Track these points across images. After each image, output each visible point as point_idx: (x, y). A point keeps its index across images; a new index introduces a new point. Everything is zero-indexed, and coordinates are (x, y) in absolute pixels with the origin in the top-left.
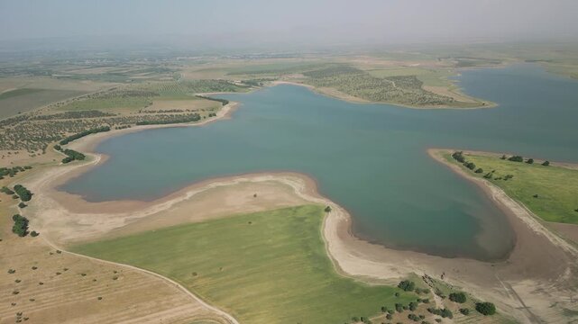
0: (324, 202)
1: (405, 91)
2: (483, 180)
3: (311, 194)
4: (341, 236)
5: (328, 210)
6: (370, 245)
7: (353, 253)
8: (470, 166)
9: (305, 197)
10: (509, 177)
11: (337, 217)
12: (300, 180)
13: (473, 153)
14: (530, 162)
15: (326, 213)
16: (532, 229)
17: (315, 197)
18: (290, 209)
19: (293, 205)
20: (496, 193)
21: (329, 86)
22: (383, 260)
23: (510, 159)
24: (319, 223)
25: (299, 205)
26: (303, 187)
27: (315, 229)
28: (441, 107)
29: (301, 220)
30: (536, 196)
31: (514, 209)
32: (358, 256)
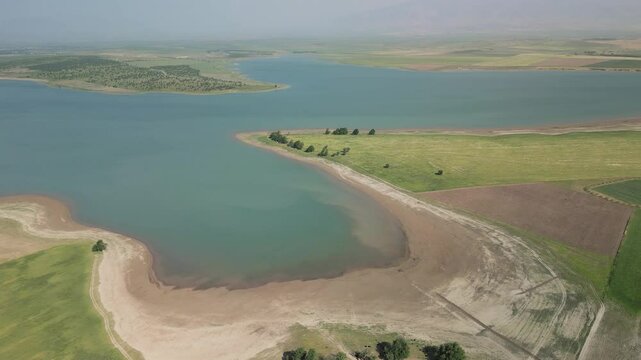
0: (91, 235)
1: (182, 78)
2: (320, 159)
3: (58, 226)
4: (135, 291)
5: (99, 247)
6: (201, 294)
7: (169, 321)
8: (297, 146)
9: (46, 234)
10: (345, 152)
11: (122, 257)
12: (34, 206)
13: (292, 132)
14: (356, 132)
15: (97, 255)
16: (408, 206)
17: (67, 229)
18: (11, 264)
19: (18, 255)
20: (343, 171)
21: (71, 78)
22: (233, 316)
23: (335, 133)
24: (82, 279)
25: (32, 251)
26: (40, 216)
27: (76, 293)
28: (230, 91)
29: (42, 281)
30: (387, 167)
31: (373, 186)
32: (181, 324)
